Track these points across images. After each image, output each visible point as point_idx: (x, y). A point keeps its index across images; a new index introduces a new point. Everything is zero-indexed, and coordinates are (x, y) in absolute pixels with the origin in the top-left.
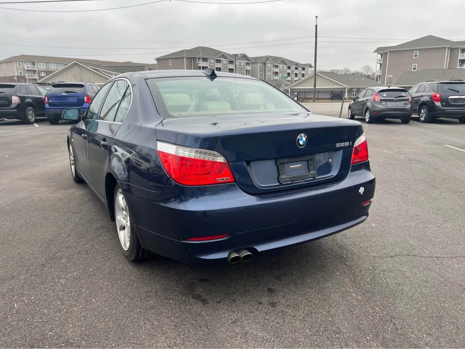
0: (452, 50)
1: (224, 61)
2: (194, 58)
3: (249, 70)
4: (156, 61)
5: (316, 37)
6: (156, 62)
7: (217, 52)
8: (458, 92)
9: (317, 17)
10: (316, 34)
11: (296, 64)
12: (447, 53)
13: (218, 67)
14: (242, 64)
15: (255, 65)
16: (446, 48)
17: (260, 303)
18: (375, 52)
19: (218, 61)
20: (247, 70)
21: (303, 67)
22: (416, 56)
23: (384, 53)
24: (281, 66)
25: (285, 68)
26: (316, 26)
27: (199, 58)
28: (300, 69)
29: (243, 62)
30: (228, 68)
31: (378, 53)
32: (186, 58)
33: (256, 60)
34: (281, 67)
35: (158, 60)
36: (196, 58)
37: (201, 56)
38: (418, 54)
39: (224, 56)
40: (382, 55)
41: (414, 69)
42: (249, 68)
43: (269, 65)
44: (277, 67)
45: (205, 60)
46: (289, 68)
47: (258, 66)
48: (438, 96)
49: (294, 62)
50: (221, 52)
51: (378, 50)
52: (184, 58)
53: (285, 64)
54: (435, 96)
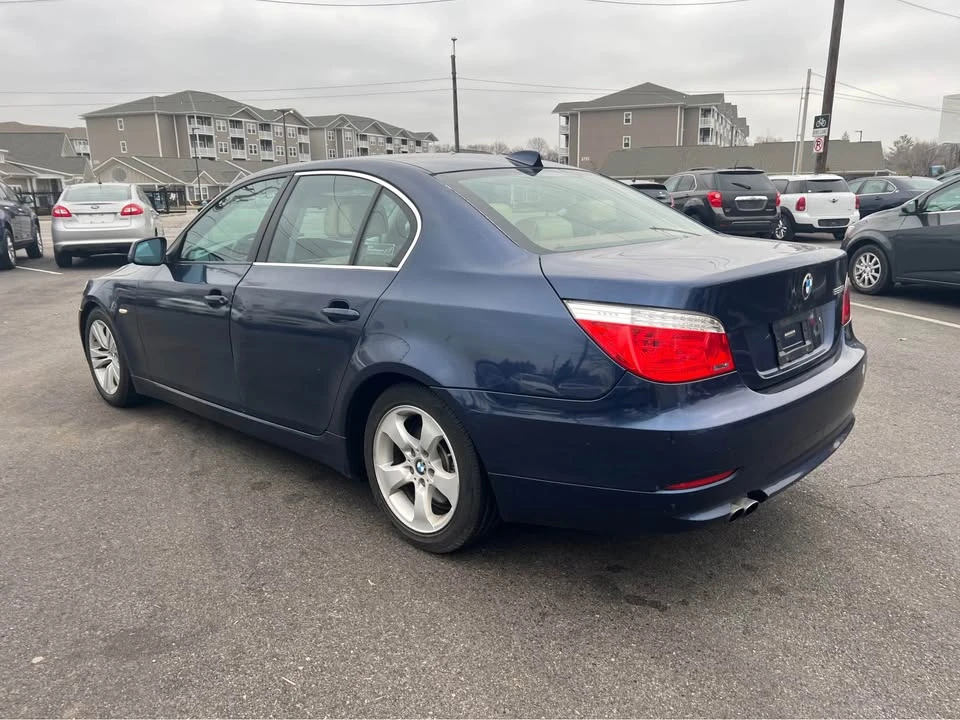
0: (687, 111)
1: (250, 124)
2: (177, 116)
3: (306, 144)
4: (84, 121)
5: (454, 79)
6: (83, 124)
7: (232, 105)
8: (749, 188)
9: (454, 40)
10: (454, 73)
11: (404, 133)
12: (679, 116)
13: (237, 136)
14: (290, 131)
15: (317, 134)
16: (676, 107)
17: (755, 593)
18: (555, 111)
19: (236, 124)
20: (300, 144)
21: (418, 139)
22: (628, 121)
23: (571, 115)
24: (372, 136)
25: (381, 140)
26: (453, 58)
27: (191, 117)
28: (412, 143)
29: (292, 128)
30: (258, 140)
31: (560, 115)
32: (159, 115)
33: (319, 123)
34: (373, 139)
35: (89, 118)
36: (184, 116)
37: (195, 112)
38: (630, 117)
39: (248, 113)
40: (567, 118)
41: (626, 145)
42: (304, 139)
43: (349, 134)
44: (364, 137)
45: (205, 120)
46: (389, 140)
47: (325, 136)
48: (718, 196)
49: (397, 129)
50: (240, 105)
51: (561, 109)
52: (153, 114)
53: (380, 131)
54: (713, 197)
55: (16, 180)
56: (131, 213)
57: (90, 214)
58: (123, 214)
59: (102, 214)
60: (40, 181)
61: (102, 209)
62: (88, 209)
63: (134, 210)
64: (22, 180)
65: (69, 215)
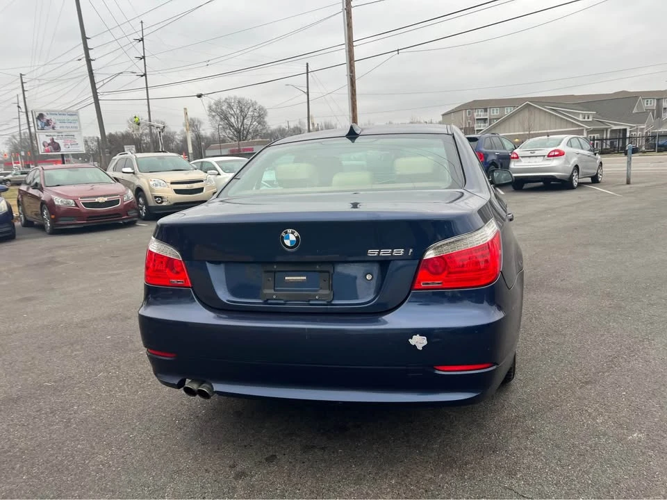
55: (594, 131)
56: (554, 156)
57: (530, 157)
58: (549, 156)
59: (536, 156)
60: (613, 131)
61: (537, 153)
62: (528, 154)
63: (556, 153)
64: (601, 131)
65: (518, 158)
